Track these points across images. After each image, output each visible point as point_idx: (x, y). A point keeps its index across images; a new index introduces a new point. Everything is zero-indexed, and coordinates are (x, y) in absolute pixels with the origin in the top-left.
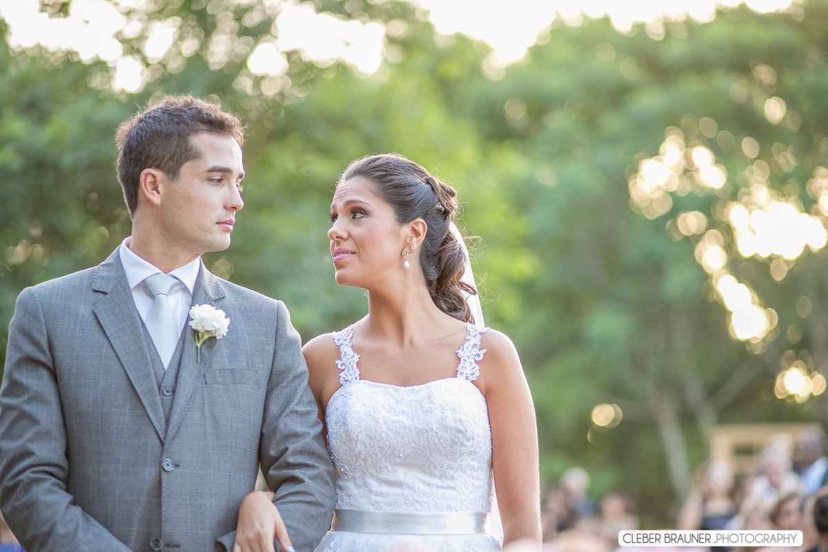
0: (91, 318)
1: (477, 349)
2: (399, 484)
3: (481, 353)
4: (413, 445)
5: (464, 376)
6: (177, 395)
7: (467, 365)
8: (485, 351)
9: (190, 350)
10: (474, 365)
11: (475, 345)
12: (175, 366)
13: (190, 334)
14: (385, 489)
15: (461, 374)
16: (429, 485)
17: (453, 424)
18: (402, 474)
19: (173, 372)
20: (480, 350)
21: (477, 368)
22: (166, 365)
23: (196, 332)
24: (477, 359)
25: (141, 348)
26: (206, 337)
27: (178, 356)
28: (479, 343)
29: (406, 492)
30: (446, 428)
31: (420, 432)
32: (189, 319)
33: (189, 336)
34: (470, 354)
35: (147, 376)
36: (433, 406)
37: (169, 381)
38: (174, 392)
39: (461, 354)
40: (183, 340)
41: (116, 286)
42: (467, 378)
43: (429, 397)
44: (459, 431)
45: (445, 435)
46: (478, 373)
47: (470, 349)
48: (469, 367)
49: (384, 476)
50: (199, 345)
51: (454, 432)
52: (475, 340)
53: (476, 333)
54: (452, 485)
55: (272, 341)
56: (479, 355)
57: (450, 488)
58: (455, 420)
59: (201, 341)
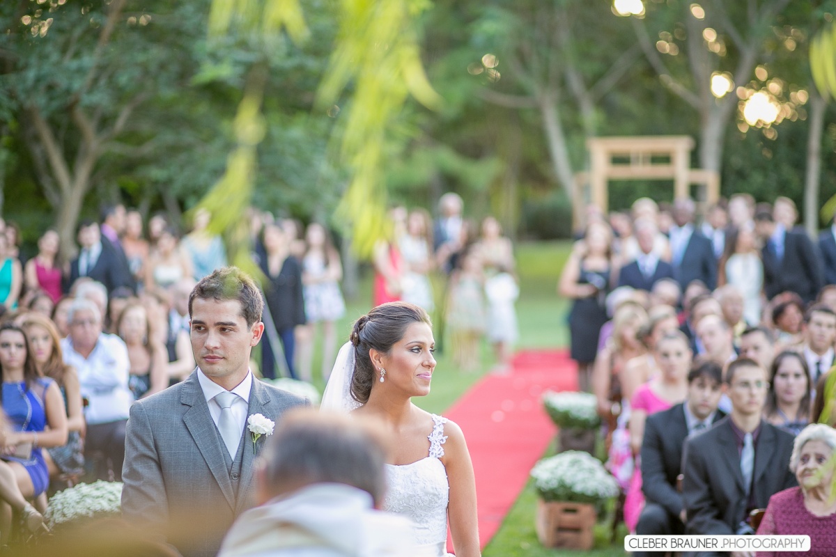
0: (181, 425)
1: (441, 435)
3: (444, 438)
4: (405, 504)
5: (434, 455)
6: (242, 479)
7: (436, 447)
8: (447, 437)
9: (249, 446)
10: (440, 447)
11: (440, 433)
12: (239, 458)
13: (248, 434)
15: (432, 454)
16: (413, 528)
17: (431, 491)
19: (238, 461)
20: (443, 436)
21: (442, 449)
22: (233, 457)
23: (252, 433)
24: (442, 443)
25: (216, 447)
26: (259, 436)
27: (241, 450)
28: (442, 431)
30: (427, 494)
31: (410, 496)
32: (247, 423)
33: (248, 436)
34: (437, 438)
35: (222, 466)
36: (417, 479)
37: (235, 469)
38: (239, 476)
39: (432, 439)
40: (244, 438)
41: (197, 401)
42: (435, 457)
43: (415, 473)
44: (435, 495)
45: (426, 498)
46: (443, 454)
47: (437, 435)
48: (437, 450)
50: (255, 442)
51: (431, 496)
52: (440, 429)
53: (439, 423)
54: (427, 526)
56: (442, 440)
57: (425, 528)
58: (433, 488)
59: (256, 439)
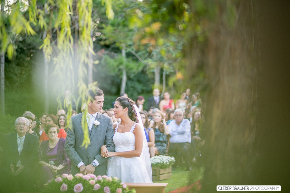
0: (80, 122)
2: (121, 148)
3: (135, 127)
5: (131, 131)
6: (91, 135)
9: (94, 128)
10: (133, 129)
14: (119, 148)
16: (125, 148)
17: (127, 139)
18: (121, 146)
22: (90, 130)
26: (96, 126)
27: (92, 128)
29: (122, 149)
30: (126, 140)
31: (123, 140)
32: (94, 123)
33: (94, 125)
37: (90, 132)
40: (93, 126)
46: (134, 131)
47: (133, 127)
49: (119, 146)
54: (129, 148)
55: (107, 125)
57: (128, 148)
